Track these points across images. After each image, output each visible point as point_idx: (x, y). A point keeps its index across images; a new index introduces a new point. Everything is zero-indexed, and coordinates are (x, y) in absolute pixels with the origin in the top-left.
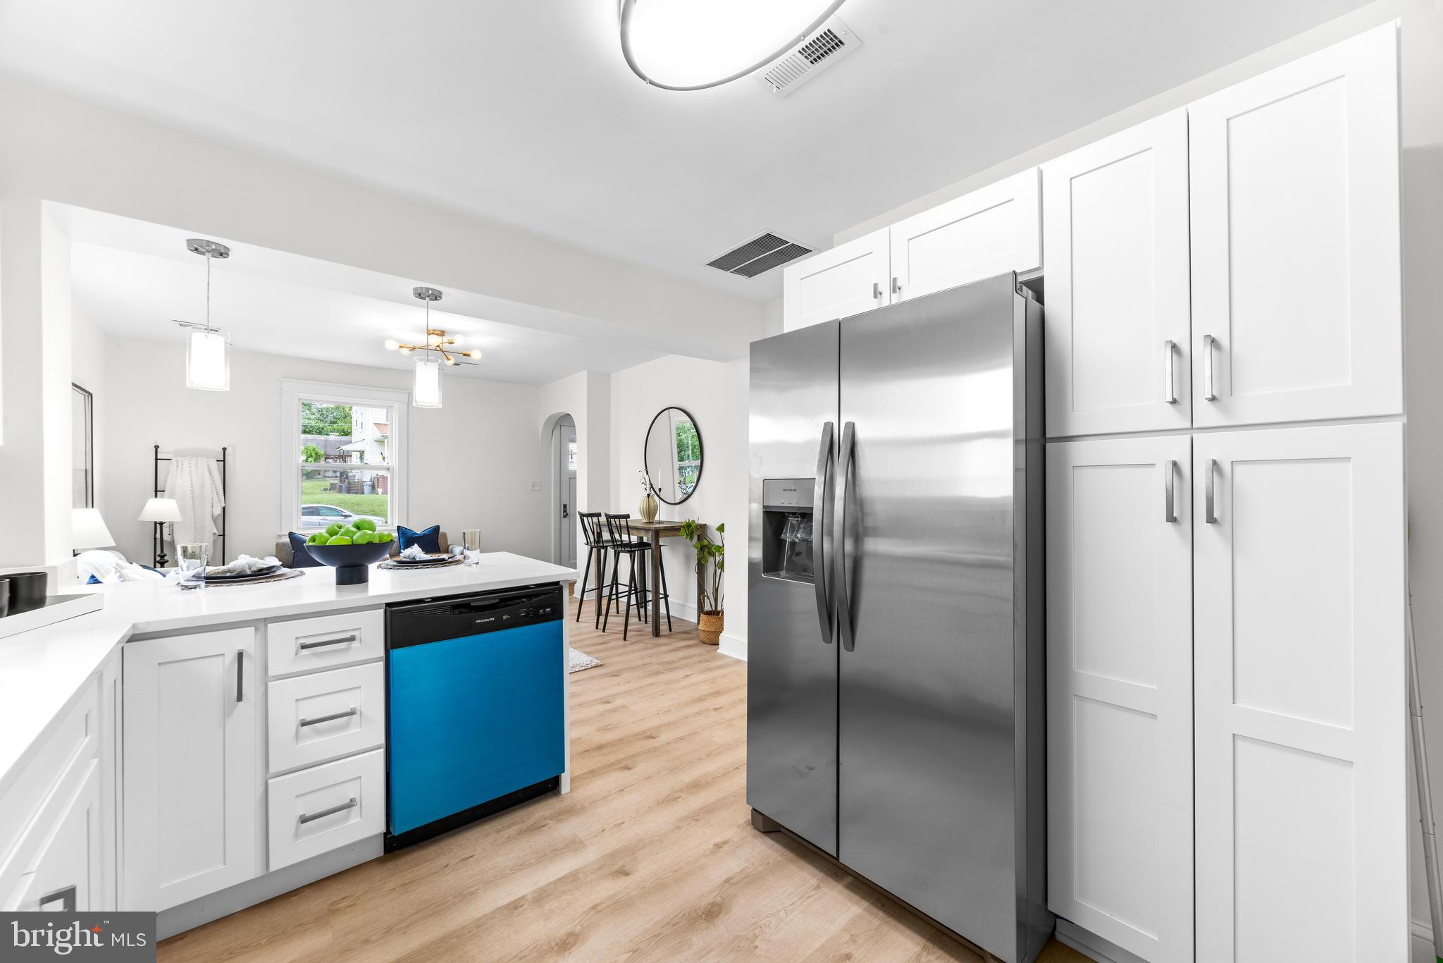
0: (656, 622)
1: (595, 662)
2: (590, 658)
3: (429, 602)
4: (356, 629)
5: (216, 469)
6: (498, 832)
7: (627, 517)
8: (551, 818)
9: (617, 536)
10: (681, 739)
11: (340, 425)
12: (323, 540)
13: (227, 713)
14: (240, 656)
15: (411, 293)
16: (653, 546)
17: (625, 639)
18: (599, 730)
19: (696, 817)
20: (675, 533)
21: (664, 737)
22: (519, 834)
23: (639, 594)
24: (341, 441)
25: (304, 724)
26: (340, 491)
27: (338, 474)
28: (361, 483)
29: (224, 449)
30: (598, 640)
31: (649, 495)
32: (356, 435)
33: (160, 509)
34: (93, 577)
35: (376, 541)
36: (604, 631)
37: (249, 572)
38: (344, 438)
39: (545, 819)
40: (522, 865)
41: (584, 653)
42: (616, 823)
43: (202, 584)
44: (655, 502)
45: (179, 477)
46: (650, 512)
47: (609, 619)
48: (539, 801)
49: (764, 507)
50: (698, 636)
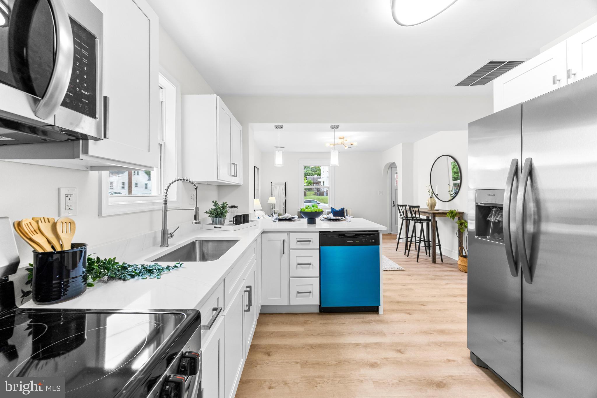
0: (434, 256)
1: (401, 268)
2: (399, 266)
3: (332, 232)
4: (311, 238)
5: (284, 188)
6: (355, 319)
7: (419, 207)
8: (374, 321)
9: (414, 215)
10: (439, 310)
11: (317, 172)
12: (304, 210)
13: (281, 257)
14: (284, 241)
15: (330, 127)
16: (432, 221)
17: (417, 261)
18: (399, 295)
19: (439, 344)
20: (445, 215)
21: (429, 307)
22: (362, 322)
23: (426, 242)
24: (318, 178)
25: (298, 264)
26: (317, 195)
27: (317, 189)
28: (323, 192)
29: (286, 182)
30: (404, 260)
31: (431, 197)
32: (322, 176)
33: (272, 200)
34: (258, 217)
35: (318, 211)
36: (408, 256)
37: (288, 218)
38: (318, 177)
39: (372, 321)
40: (361, 333)
41: (397, 264)
42: (401, 333)
43: (277, 220)
44: (435, 200)
45: (276, 191)
46: (432, 206)
47: (410, 252)
48: (370, 314)
49: (476, 203)
50: (457, 267)
